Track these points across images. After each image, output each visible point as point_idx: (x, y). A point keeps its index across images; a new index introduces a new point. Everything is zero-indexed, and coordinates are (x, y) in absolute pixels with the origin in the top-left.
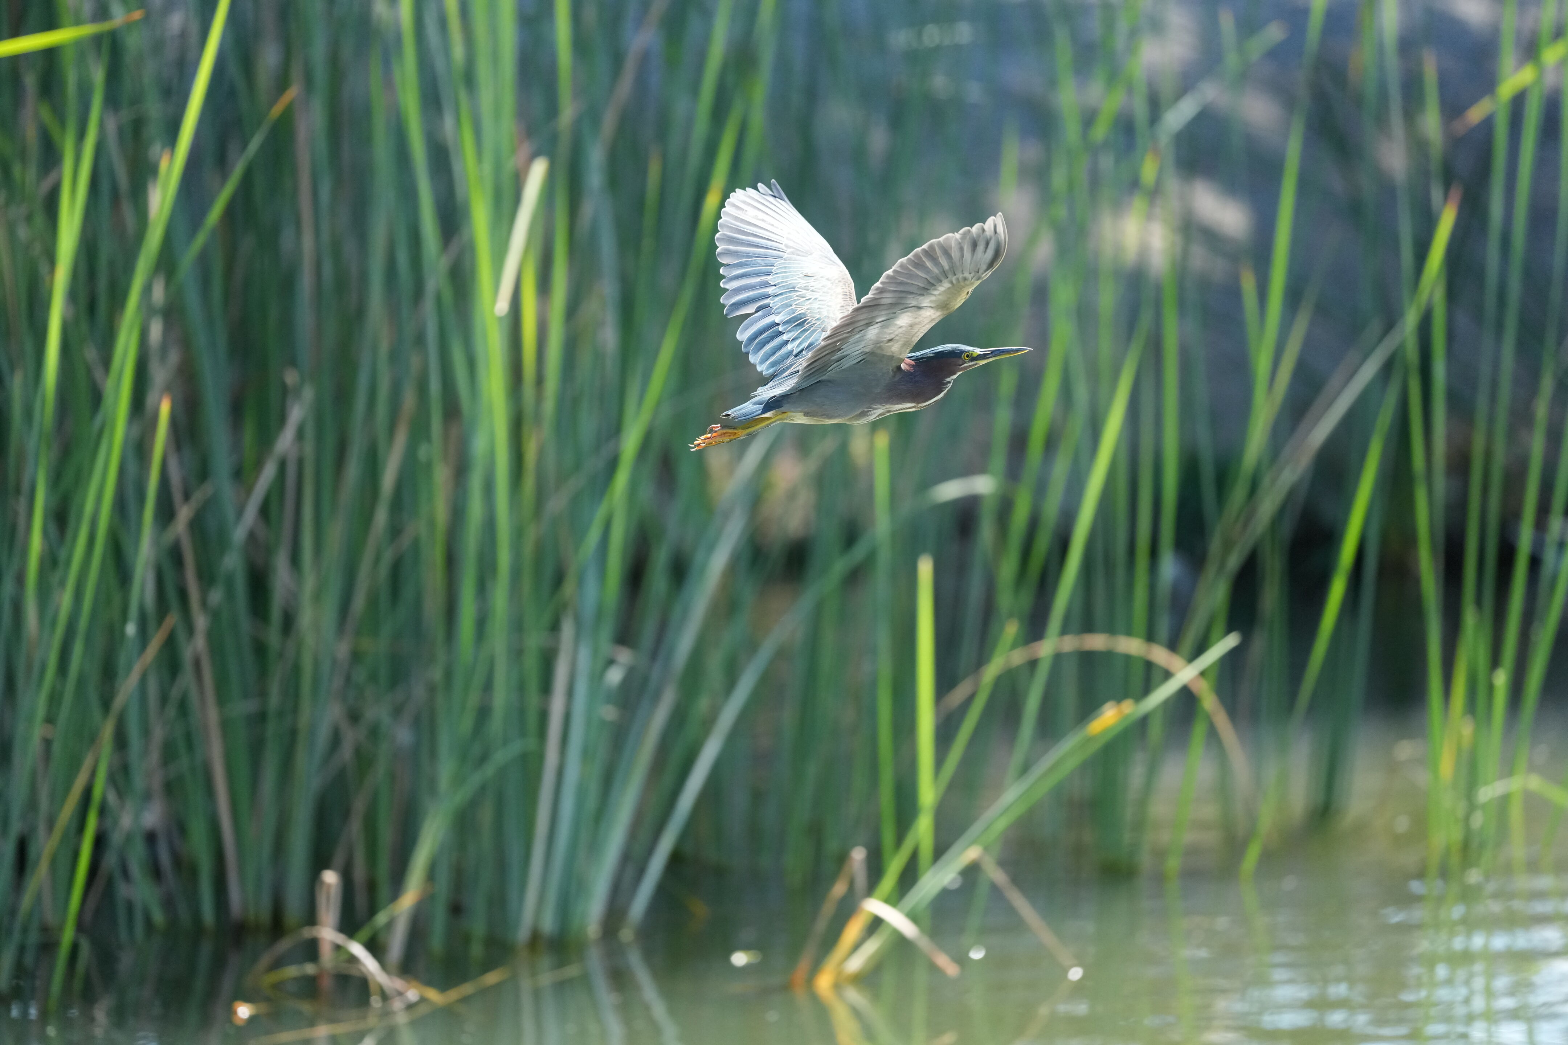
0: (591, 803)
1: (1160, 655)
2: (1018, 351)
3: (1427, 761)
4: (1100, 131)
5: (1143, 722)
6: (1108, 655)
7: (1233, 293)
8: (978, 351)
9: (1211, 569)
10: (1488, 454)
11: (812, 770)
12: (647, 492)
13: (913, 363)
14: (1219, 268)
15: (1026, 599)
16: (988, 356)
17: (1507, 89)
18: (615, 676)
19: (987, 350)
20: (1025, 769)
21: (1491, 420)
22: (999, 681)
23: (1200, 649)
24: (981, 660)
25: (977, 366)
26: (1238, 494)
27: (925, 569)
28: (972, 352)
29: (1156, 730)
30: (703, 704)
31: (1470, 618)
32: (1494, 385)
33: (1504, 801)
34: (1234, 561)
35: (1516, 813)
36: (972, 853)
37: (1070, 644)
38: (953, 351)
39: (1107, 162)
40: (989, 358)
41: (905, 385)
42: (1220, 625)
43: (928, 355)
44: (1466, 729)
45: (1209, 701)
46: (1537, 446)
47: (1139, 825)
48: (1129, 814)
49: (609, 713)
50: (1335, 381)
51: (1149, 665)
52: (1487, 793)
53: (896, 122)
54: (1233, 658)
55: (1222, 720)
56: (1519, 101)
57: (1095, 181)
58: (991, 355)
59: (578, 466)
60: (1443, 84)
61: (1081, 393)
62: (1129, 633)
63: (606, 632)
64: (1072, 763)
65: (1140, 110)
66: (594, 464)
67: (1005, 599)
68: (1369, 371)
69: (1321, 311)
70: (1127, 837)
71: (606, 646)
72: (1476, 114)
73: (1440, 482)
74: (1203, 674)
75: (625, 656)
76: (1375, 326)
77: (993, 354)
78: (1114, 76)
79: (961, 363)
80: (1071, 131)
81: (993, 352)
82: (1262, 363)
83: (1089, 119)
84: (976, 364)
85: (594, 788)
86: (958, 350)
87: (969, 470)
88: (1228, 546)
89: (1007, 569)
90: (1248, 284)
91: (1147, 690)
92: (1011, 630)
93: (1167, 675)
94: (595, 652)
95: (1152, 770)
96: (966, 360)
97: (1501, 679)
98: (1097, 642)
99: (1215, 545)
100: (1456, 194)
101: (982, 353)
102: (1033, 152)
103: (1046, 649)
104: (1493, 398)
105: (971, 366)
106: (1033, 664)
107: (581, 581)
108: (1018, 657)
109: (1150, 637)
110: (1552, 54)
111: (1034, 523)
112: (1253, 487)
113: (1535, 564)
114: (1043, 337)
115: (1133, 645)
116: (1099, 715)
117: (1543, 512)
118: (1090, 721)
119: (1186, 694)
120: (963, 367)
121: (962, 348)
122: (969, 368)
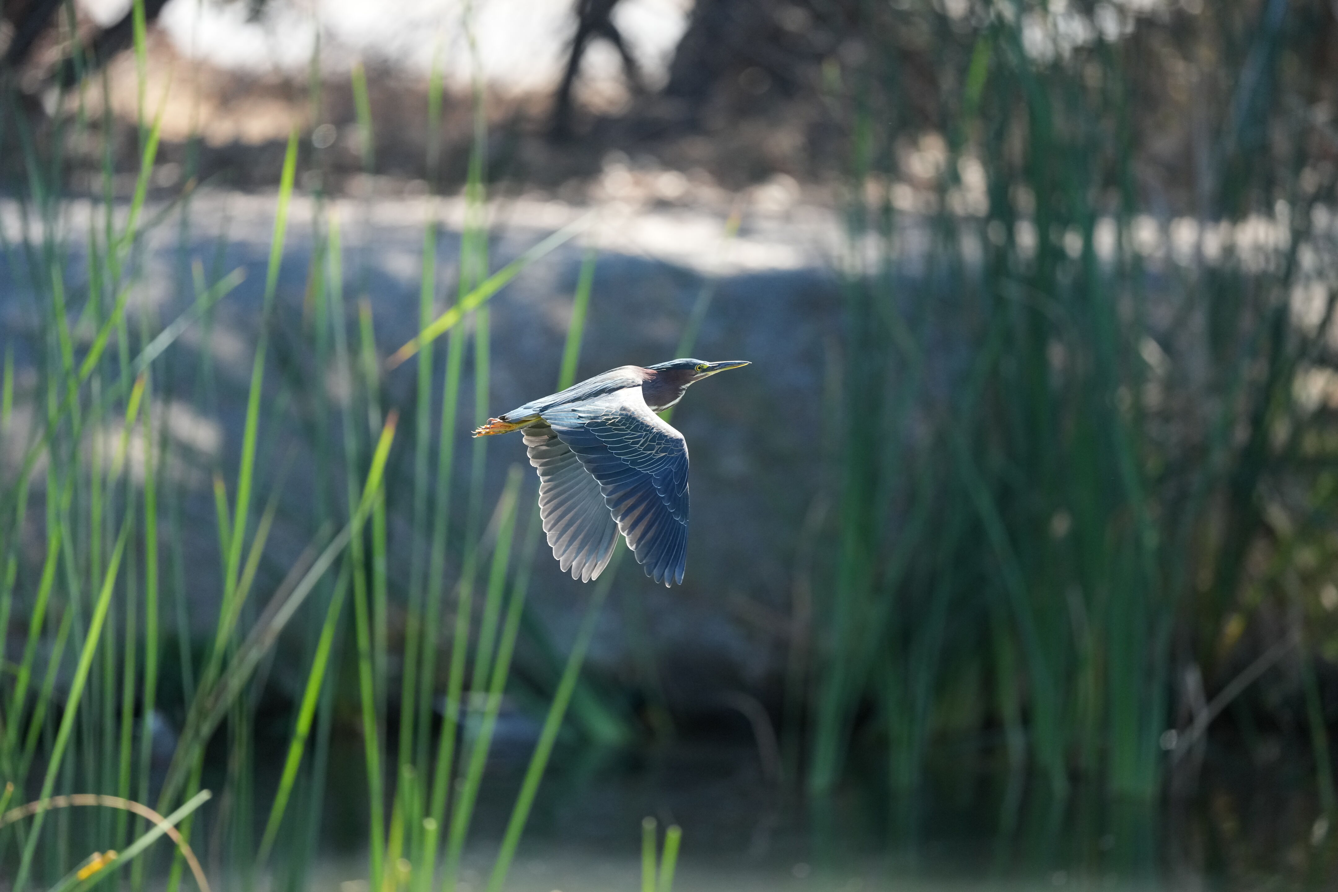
1: (142, 810)
2: (739, 364)
4: (91, 361)
5: (127, 867)
6: (99, 809)
7: (207, 498)
8: (707, 364)
9: (189, 733)
10: (421, 636)
13: (655, 372)
14: (194, 478)
15: (23, 765)
16: (715, 368)
17: (429, 333)
19: (715, 364)
21: (423, 606)
23: (178, 803)
25: (707, 376)
26: (211, 672)
28: (703, 365)
29: (137, 874)
31: (407, 774)
32: (426, 577)
34: (206, 729)
37: (62, 802)
38: (688, 363)
40: (717, 369)
41: (648, 391)
42: (194, 783)
43: (667, 367)
44: (402, 868)
45: (185, 849)
46: (461, 628)
50: (293, 575)
51: (132, 817)
55: (195, 865)
56: (441, 343)
57: (86, 405)
58: (718, 367)
60: (378, 326)
61: (74, 587)
62: (116, 794)
65: (123, 345)
67: (6, 765)
68: (322, 565)
69: (282, 514)
72: (407, 351)
73: (382, 660)
74: (177, 826)
76: (326, 528)
77: (720, 367)
78: (103, 316)
79: (694, 373)
81: (719, 364)
82: (232, 558)
83: (82, 351)
86: (692, 363)
88: (202, 714)
89: (9, 739)
90: (220, 491)
91: (130, 840)
92: (10, 789)
93: (149, 825)
96: (698, 371)
97: (432, 825)
98: (88, 800)
99: (192, 715)
100: (392, 419)
101: (711, 366)
102: (30, 378)
103: (41, 807)
104: (425, 587)
105: (701, 376)
106: (30, 819)
108: (16, 814)
109: (134, 796)
110: (471, 302)
111: (32, 697)
112: (224, 665)
113: (460, 730)
114: (41, 537)
115: (120, 803)
116: (88, 863)
117: (467, 686)
118: (80, 869)
119: (166, 842)
120: (695, 377)
121: (695, 362)
122: (700, 378)
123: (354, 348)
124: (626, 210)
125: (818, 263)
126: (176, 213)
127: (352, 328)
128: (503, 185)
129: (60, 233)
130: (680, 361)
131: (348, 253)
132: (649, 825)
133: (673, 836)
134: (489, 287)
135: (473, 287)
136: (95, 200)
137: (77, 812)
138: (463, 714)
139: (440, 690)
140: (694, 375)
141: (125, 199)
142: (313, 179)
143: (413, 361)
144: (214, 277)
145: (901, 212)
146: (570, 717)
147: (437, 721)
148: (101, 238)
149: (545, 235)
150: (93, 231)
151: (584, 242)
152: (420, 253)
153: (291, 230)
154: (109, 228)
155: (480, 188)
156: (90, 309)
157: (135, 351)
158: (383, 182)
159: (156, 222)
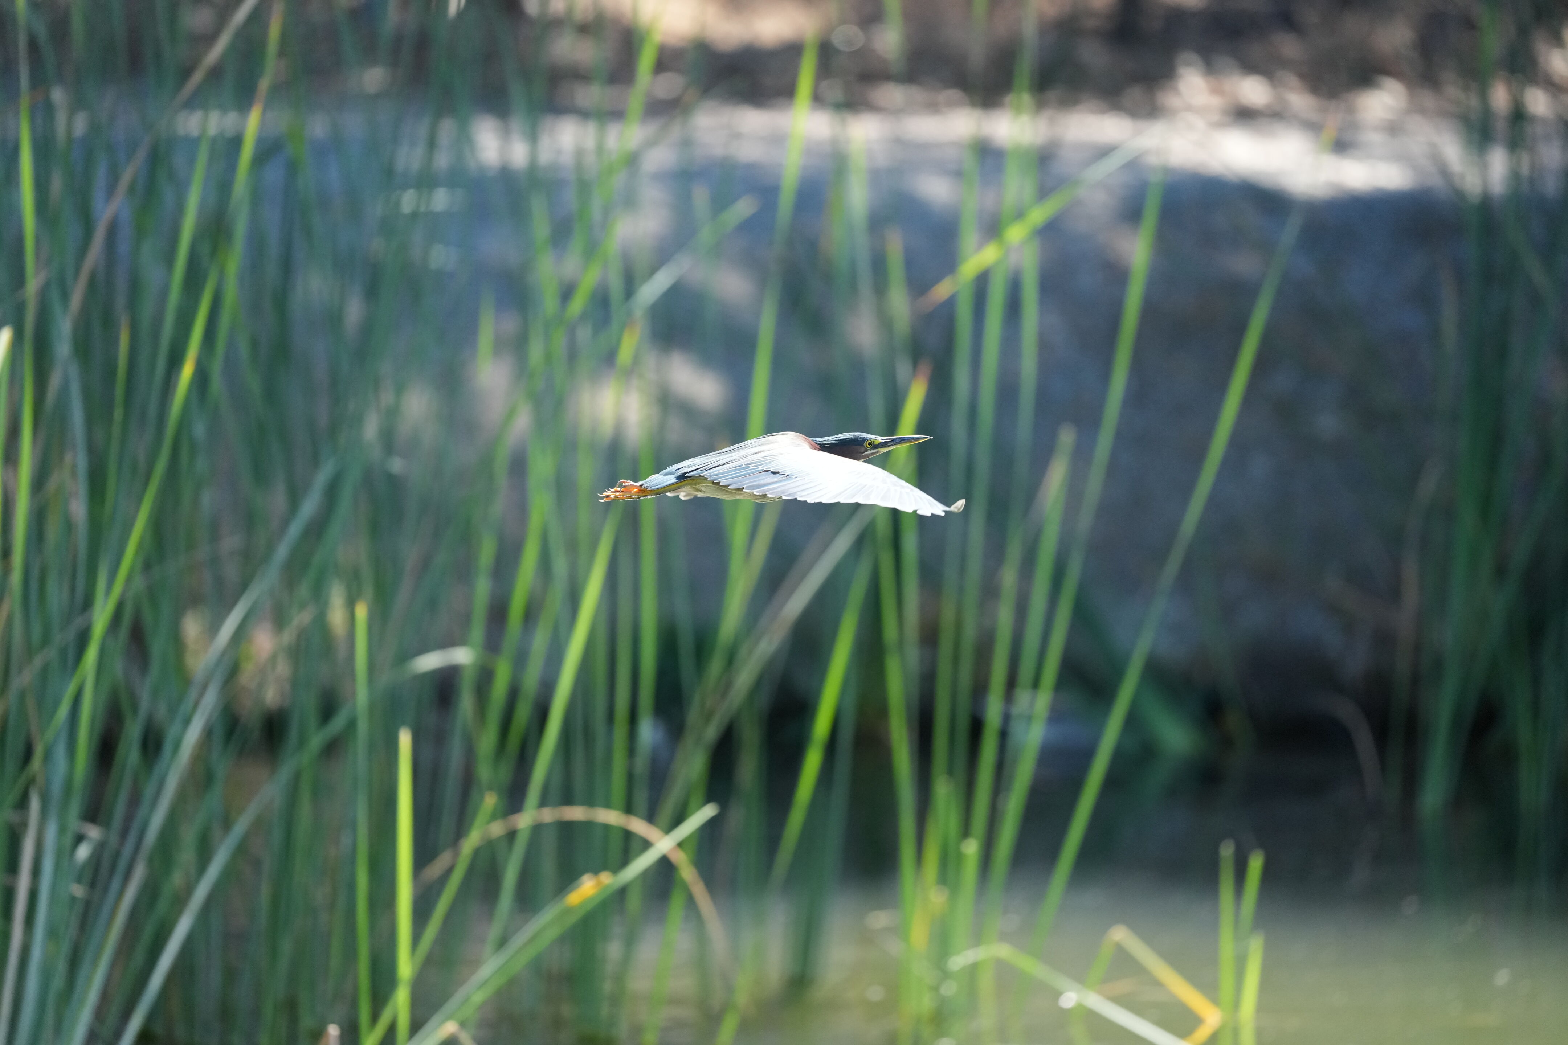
0: (58, 982)
1: (639, 826)
3: (900, 931)
4: (577, 305)
5: (622, 892)
6: (588, 825)
8: (879, 439)
9: (689, 740)
10: (959, 626)
11: (286, 947)
12: (118, 667)
14: (694, 440)
15: (505, 773)
16: (889, 444)
17: (969, 269)
18: (83, 852)
19: (889, 438)
20: (502, 942)
21: (961, 591)
22: (477, 852)
23: (678, 819)
24: (460, 831)
25: (878, 454)
26: (715, 666)
27: (405, 740)
28: (874, 440)
29: (634, 901)
30: (177, 879)
31: (942, 787)
32: (963, 558)
33: (973, 969)
34: (712, 732)
35: (986, 982)
36: (450, 1028)
37: (549, 815)
38: (856, 438)
39: (584, 334)
40: (890, 446)
42: (698, 795)
44: (937, 898)
45: (687, 872)
46: (1005, 616)
47: (616, 1000)
48: (607, 987)
49: (78, 891)
51: (628, 835)
52: (958, 961)
53: (372, 292)
54: (711, 827)
55: (699, 891)
56: (982, 281)
57: (572, 355)
58: (892, 443)
59: (46, 640)
60: (910, 263)
61: (560, 566)
62: (608, 805)
63: (75, 808)
64: (553, 933)
65: (616, 284)
66: (63, 637)
67: (484, 772)
68: (841, 545)
70: (605, 1011)
71: (74, 823)
72: (943, 290)
73: (913, 654)
74: (680, 845)
75: (94, 832)
77: (895, 442)
78: (592, 250)
79: (863, 449)
80: (549, 303)
81: (894, 440)
82: (738, 536)
83: (567, 293)
84: (877, 452)
85: (61, 967)
86: (860, 438)
87: (448, 642)
88: (708, 717)
89: (487, 741)
91: (625, 860)
92: (490, 801)
93: (646, 845)
94: (62, 829)
95: (630, 941)
96: (867, 446)
97: (971, 848)
98: (576, 813)
99: (693, 716)
100: (925, 369)
101: (883, 441)
102: (510, 324)
103: (524, 820)
104: (962, 569)
105: (873, 454)
106: (512, 835)
107: (48, 756)
108: (497, 829)
109: (629, 809)
110: (1016, 233)
111: (514, 694)
112: (731, 660)
113: (1004, 735)
114: (521, 509)
115: (611, 817)
116: (578, 886)
117: (1011, 684)
118: (569, 893)
119: (665, 865)
120: (865, 455)
121: (864, 436)
122: (871, 456)
123: (880, 288)
124: (1200, 123)
125: (1436, 181)
126: (676, 131)
127: (879, 265)
128: (1052, 95)
129: (545, 157)
130: (846, 436)
131: (876, 176)
132: (1227, 851)
133: (1256, 864)
134: (1038, 215)
135: (1020, 215)
136: (584, 114)
137: (567, 829)
138: (1007, 718)
139: (980, 689)
140: (863, 453)
141: (617, 115)
142: (834, 91)
143: (950, 303)
144: (720, 203)
145: (1533, 119)
146: (1132, 721)
147: (976, 727)
148: (590, 160)
149: (1104, 152)
150: (579, 153)
151: (1153, 160)
152: (958, 174)
153: (810, 149)
154: (600, 149)
155: (1026, 98)
156: (576, 245)
157: (630, 289)
158: (916, 93)
159: (651, 143)
